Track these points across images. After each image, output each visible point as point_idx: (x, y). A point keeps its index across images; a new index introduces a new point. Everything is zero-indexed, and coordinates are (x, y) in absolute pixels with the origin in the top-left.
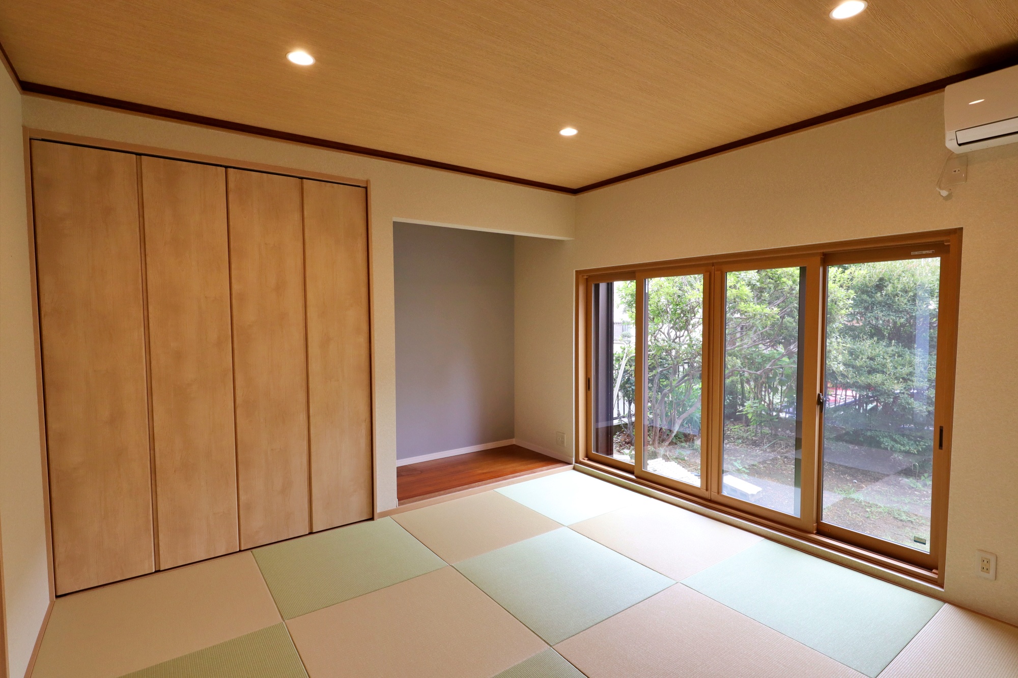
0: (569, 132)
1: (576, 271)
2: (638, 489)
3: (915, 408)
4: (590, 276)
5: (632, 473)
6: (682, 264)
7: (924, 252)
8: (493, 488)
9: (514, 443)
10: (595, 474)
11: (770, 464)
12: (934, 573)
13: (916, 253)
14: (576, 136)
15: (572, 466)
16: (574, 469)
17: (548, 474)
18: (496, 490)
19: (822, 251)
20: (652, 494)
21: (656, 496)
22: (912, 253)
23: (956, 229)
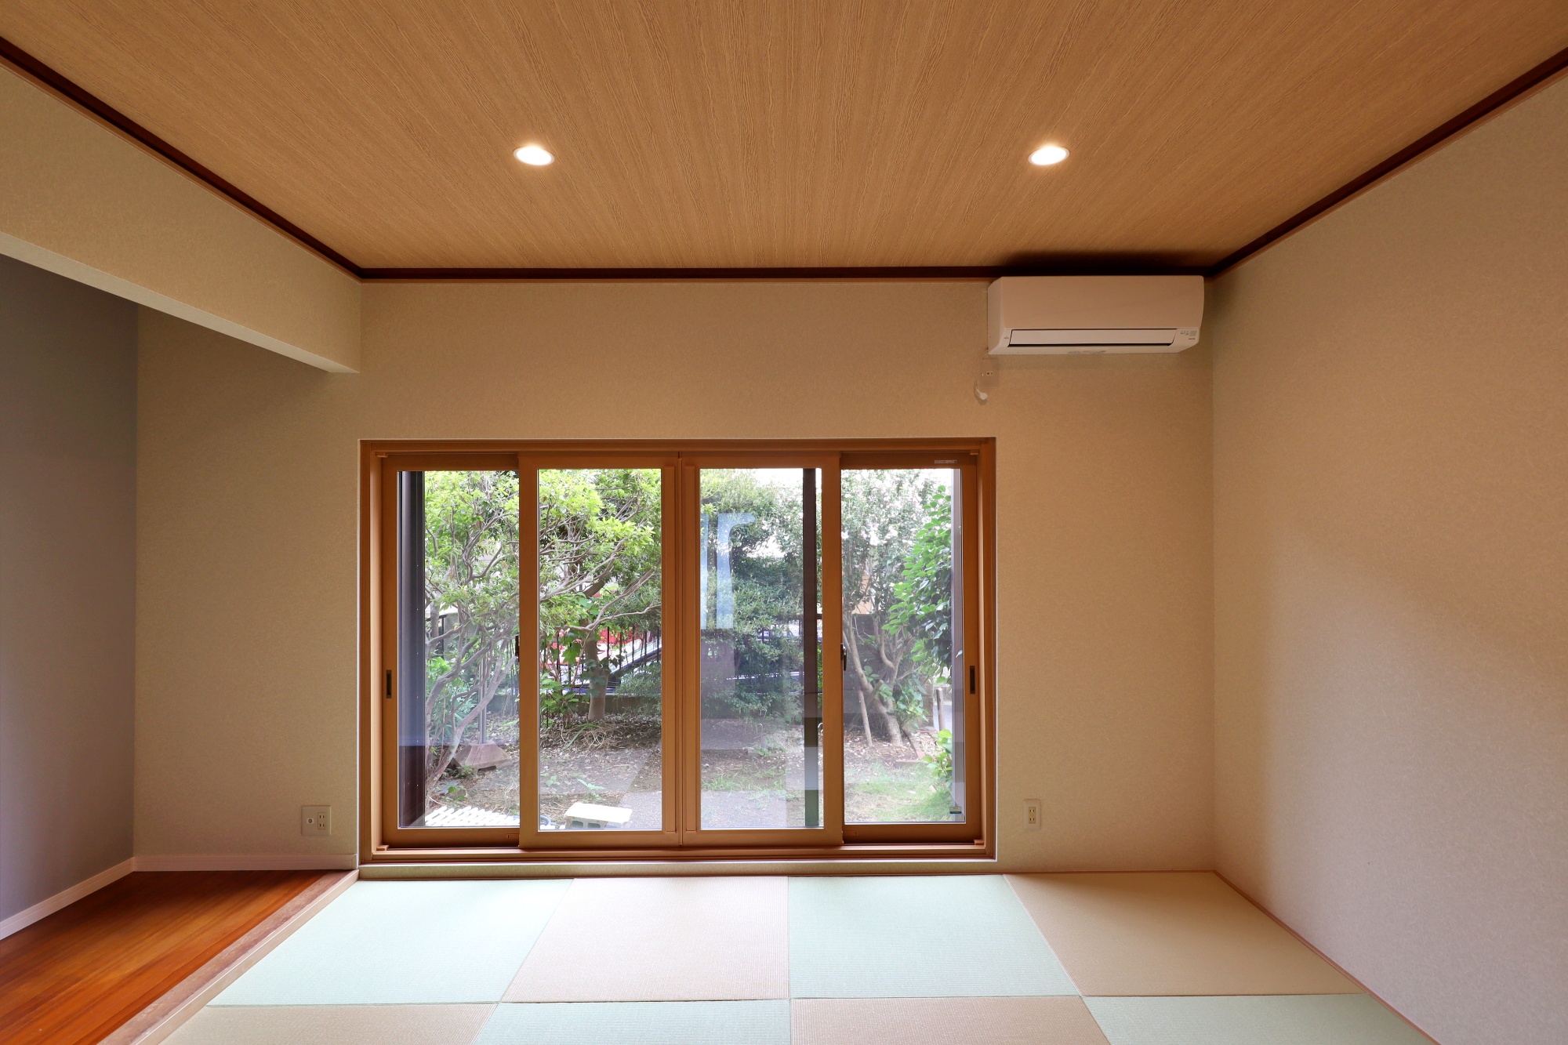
0: (534, 155)
1: (362, 441)
2: (539, 872)
3: (766, 654)
4: (390, 455)
5: (513, 844)
6: (646, 450)
7: (947, 462)
8: (203, 1003)
9: (134, 869)
10: (424, 873)
11: (592, 769)
12: (978, 844)
13: (940, 462)
14: (547, 168)
15: (354, 874)
16: (360, 878)
17: (316, 911)
18: (214, 1001)
19: (841, 449)
20: (572, 872)
21: (582, 872)
22: (936, 462)
23: (987, 439)
